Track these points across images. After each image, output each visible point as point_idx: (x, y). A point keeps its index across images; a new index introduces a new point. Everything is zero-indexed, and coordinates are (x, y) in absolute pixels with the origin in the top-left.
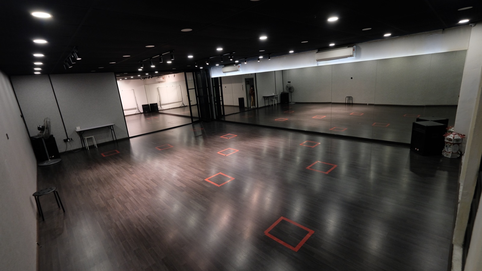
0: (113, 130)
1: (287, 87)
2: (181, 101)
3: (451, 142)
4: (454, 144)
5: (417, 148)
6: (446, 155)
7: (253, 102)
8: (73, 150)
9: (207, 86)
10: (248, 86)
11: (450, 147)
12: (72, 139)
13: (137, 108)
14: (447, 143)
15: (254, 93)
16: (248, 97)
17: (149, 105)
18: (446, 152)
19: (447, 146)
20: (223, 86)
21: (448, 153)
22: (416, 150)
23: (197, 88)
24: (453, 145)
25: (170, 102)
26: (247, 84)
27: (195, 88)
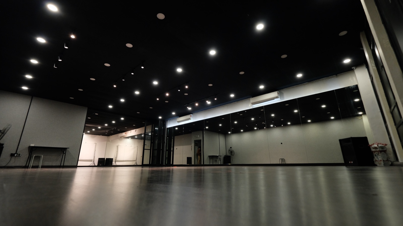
0: (65, 154)
1: (229, 150)
2: (135, 161)
3: (377, 150)
4: (381, 151)
5: (351, 161)
6: (379, 164)
7: (199, 161)
8: (14, 166)
9: (161, 149)
10: (197, 148)
11: (379, 155)
12: (19, 155)
13: (93, 160)
14: (375, 152)
15: (201, 153)
16: (196, 157)
17: (105, 159)
18: (377, 161)
19: (376, 156)
20: (175, 148)
21: (379, 162)
22: (351, 163)
23: (152, 150)
24: (381, 153)
25: (124, 159)
26: (196, 146)
27: (150, 150)
